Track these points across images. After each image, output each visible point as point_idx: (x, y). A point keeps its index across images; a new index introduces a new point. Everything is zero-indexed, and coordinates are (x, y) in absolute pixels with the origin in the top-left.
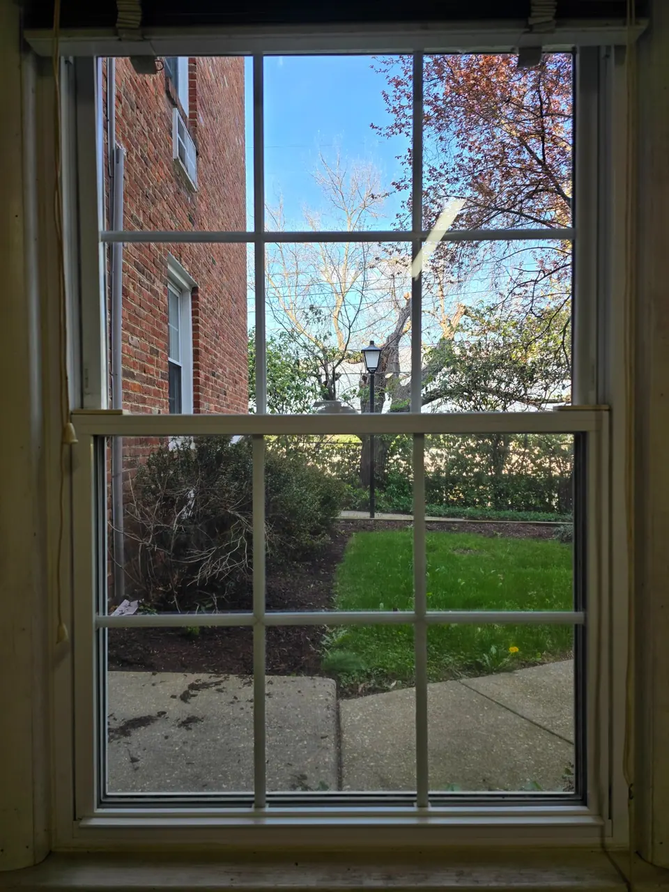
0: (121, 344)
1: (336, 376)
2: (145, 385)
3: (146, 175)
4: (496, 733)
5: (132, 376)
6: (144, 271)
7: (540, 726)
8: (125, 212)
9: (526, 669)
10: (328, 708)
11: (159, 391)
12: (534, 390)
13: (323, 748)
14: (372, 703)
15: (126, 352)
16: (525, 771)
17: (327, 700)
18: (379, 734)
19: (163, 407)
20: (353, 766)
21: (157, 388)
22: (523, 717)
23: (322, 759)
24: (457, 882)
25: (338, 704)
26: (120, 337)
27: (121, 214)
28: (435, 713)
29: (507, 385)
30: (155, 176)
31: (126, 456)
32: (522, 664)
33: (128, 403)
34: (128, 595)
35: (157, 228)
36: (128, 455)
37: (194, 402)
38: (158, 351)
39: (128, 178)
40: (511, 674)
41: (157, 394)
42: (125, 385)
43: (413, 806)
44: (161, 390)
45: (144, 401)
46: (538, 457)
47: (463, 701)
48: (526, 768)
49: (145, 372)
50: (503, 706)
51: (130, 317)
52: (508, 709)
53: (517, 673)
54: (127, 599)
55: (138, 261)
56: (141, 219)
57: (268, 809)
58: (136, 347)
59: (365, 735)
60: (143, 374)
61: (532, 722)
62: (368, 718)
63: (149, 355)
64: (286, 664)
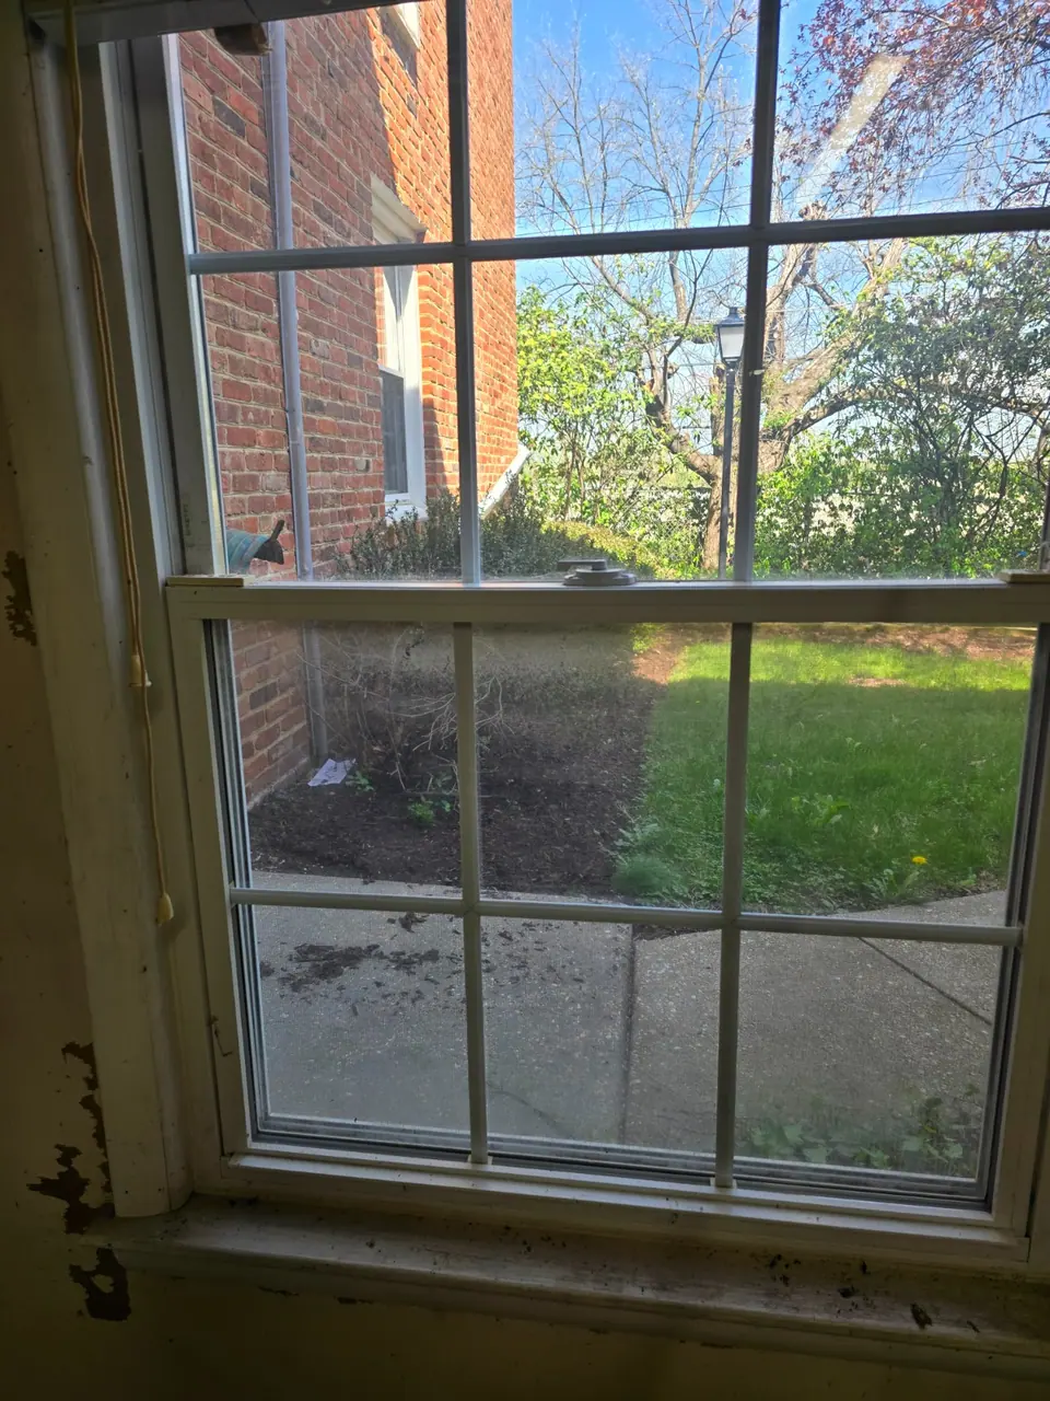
0: (297, 355)
1: (670, 371)
2: (343, 421)
3: (327, 32)
4: (881, 1010)
5: (318, 407)
6: (330, 217)
7: (956, 1001)
8: (291, 111)
9: (948, 901)
10: (617, 953)
11: (366, 428)
12: (1028, 390)
13: (605, 1017)
14: (685, 948)
15: (308, 368)
16: (919, 1077)
17: (616, 939)
18: (693, 1000)
19: (373, 454)
20: (649, 1049)
21: (361, 423)
22: (930, 985)
23: (601, 1034)
24: (766, 1305)
25: (633, 947)
26: (296, 344)
27: (285, 114)
28: (787, 968)
29: (980, 378)
30: (343, 30)
31: (318, 542)
32: (940, 890)
33: (315, 455)
34: (333, 751)
35: (351, 132)
36: (320, 540)
37: (426, 439)
38: (361, 359)
39: (294, 45)
40: (920, 909)
41: (362, 433)
42: (310, 425)
43: (708, 1183)
44: (369, 426)
45: (340, 448)
46: (1023, 508)
47: (833, 951)
48: (922, 1072)
49: (341, 398)
50: (897, 964)
51: (312, 304)
52: (906, 969)
53: (931, 907)
54: (332, 757)
55: (320, 201)
56: (321, 121)
57: (491, 1168)
58: (323, 357)
59: (670, 1000)
60: (339, 402)
61: (942, 993)
62: (678, 972)
63: (346, 369)
64: (561, 874)
